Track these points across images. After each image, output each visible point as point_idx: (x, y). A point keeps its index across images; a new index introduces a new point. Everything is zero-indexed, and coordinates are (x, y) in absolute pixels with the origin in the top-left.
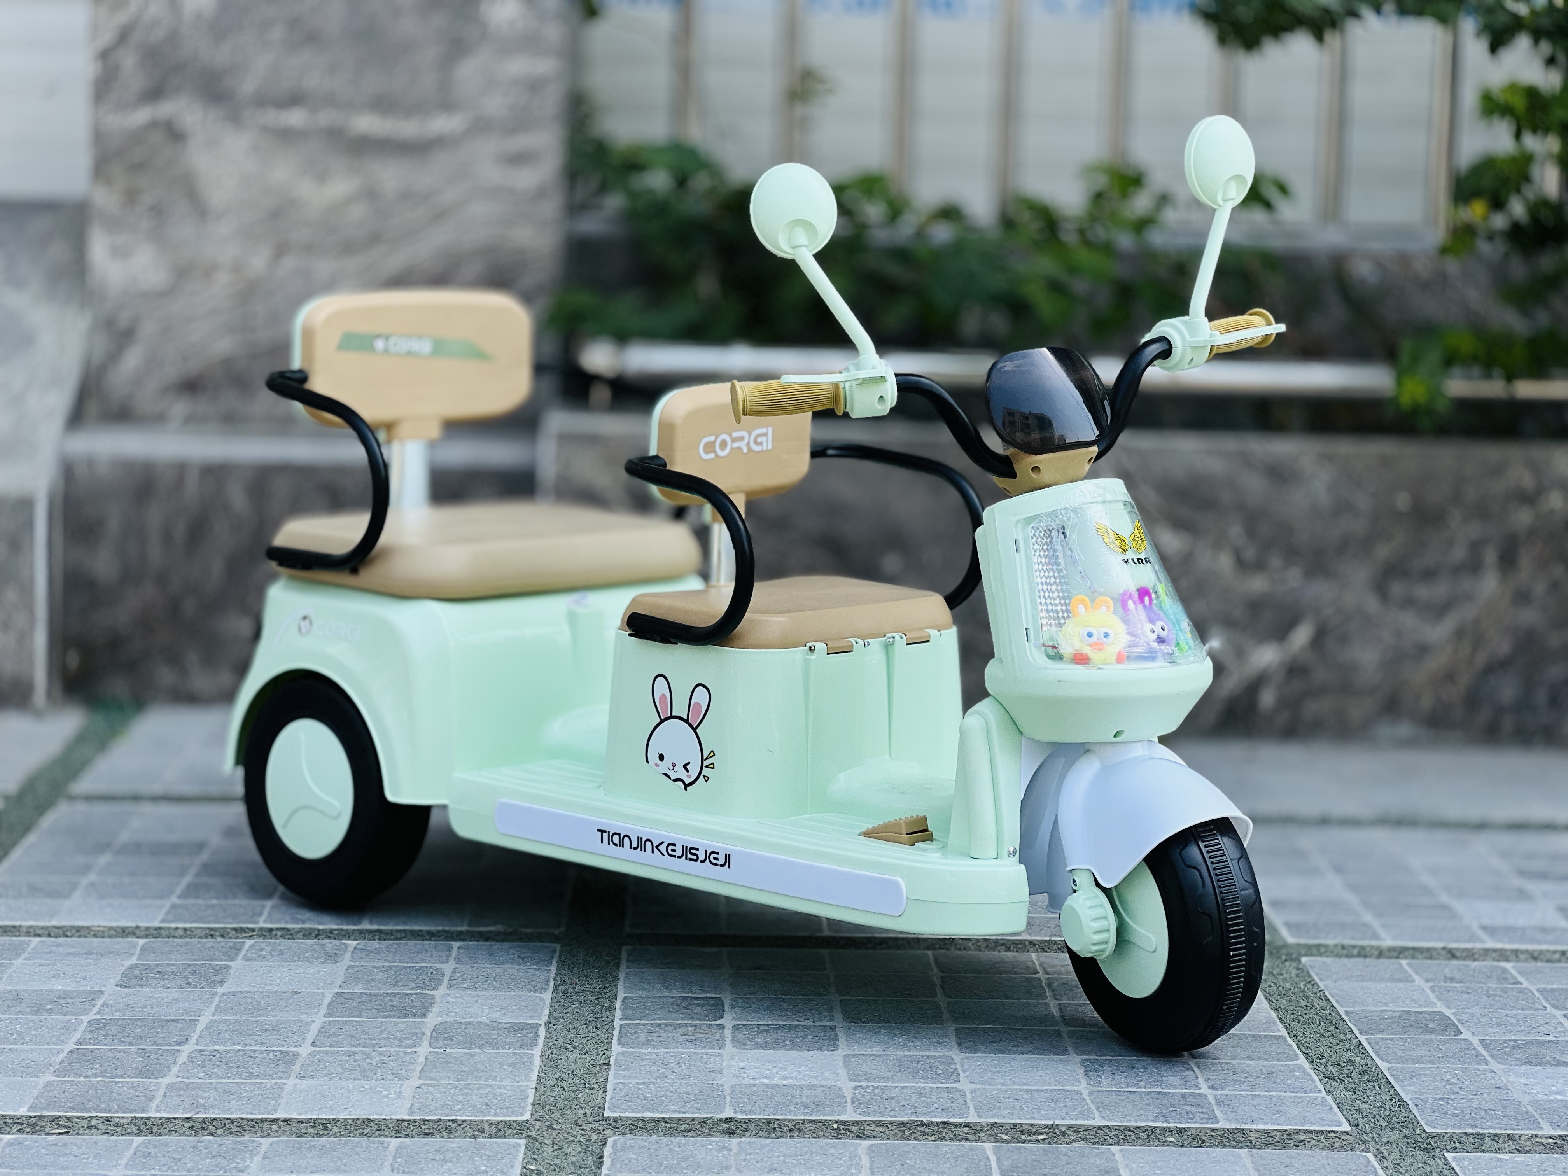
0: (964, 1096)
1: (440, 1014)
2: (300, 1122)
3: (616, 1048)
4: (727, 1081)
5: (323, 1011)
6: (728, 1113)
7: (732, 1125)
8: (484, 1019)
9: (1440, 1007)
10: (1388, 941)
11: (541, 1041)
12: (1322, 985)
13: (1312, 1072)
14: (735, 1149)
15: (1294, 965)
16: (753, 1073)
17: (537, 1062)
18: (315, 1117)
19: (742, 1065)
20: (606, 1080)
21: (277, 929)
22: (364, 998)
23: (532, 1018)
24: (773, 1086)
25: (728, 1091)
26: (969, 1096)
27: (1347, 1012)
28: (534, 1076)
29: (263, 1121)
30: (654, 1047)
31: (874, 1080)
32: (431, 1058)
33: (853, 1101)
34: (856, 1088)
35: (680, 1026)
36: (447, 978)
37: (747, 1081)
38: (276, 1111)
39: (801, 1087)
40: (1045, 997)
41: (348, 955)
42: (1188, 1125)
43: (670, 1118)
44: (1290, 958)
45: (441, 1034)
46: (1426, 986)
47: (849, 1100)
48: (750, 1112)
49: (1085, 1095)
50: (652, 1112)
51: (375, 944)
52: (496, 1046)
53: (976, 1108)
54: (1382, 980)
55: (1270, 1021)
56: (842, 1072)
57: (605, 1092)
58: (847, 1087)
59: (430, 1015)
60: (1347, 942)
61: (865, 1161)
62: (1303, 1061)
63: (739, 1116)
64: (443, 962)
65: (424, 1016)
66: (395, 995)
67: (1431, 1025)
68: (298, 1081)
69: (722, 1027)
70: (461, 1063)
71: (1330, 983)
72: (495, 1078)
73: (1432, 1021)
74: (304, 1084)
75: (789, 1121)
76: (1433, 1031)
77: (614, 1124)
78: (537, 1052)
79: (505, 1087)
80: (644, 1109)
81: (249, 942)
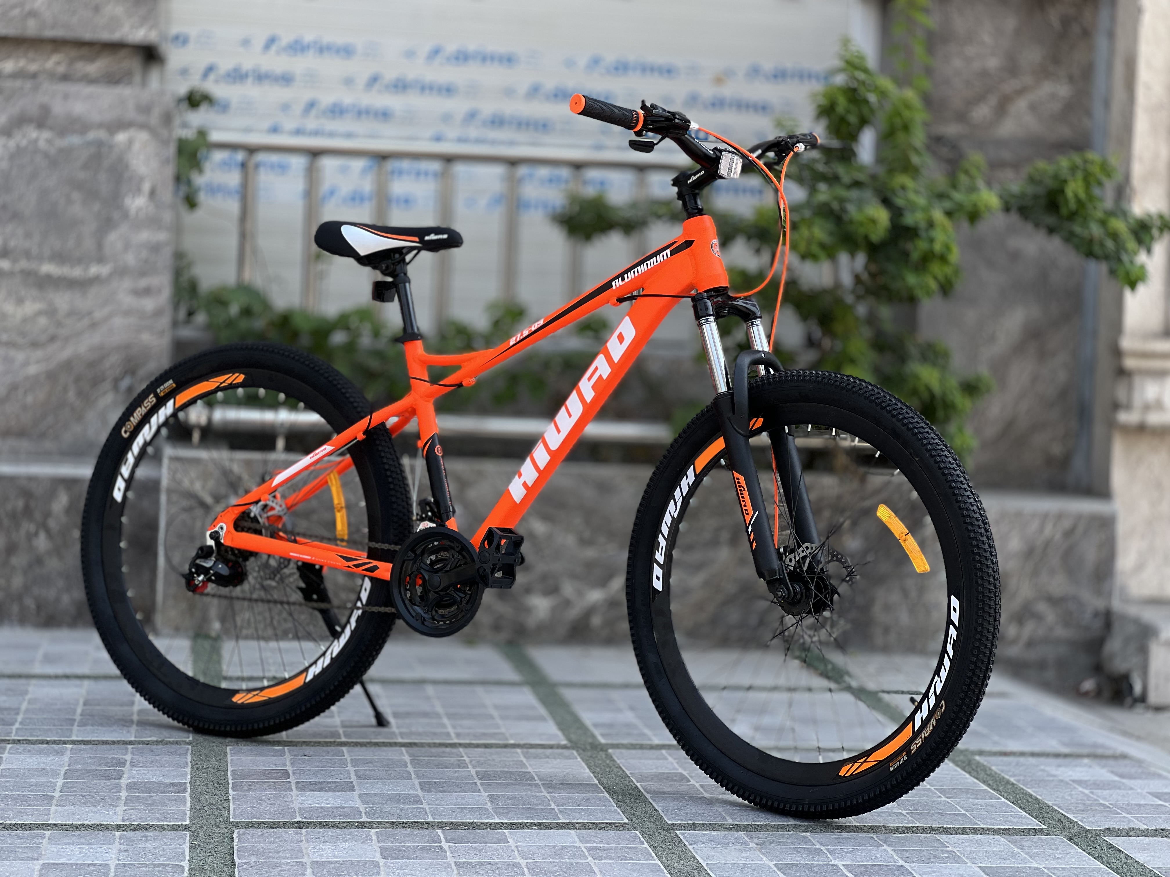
0: (426, 811)
1: (129, 778)
2: (62, 825)
3: (231, 792)
4: (296, 805)
5: (62, 776)
6: (298, 819)
7: (301, 825)
8: (154, 780)
9: (680, 770)
10: (656, 741)
11: (189, 789)
12: (618, 762)
13: (610, 799)
14: (304, 834)
15: (604, 753)
16: (310, 802)
17: (188, 799)
18: (71, 823)
19: (303, 798)
20: (229, 806)
21: (23, 740)
22: (83, 771)
23: (182, 779)
24: (321, 808)
25: (297, 810)
26: (428, 810)
27: (631, 773)
28: (188, 805)
29: (42, 825)
30: (253, 791)
31: (376, 804)
32: (129, 798)
33: (365, 813)
34: (366, 808)
35: (266, 782)
36: (128, 763)
37: (307, 805)
38: (49, 820)
39: (337, 808)
40: (468, 768)
41: (68, 752)
42: (544, 821)
43: (267, 822)
44: (602, 750)
45: (130, 787)
46: (674, 762)
47: (363, 813)
48: (310, 818)
49: (490, 809)
50: (257, 819)
51: (83, 746)
52: (164, 792)
53: (432, 815)
54: (651, 759)
55: (589, 777)
56: (358, 801)
57: (229, 811)
58: (362, 808)
59: (123, 779)
60: (634, 742)
61: (374, 838)
62: (606, 794)
63: (304, 820)
64: (124, 755)
65: (120, 779)
66: (101, 770)
67: (675, 778)
68: (57, 808)
69: (290, 782)
70: (146, 800)
71: (623, 761)
72: (166, 806)
73: (676, 776)
74: (60, 809)
75: (332, 822)
76: (675, 781)
77: (237, 825)
78: (187, 795)
79: (173, 810)
80: (252, 818)
81: (9, 746)
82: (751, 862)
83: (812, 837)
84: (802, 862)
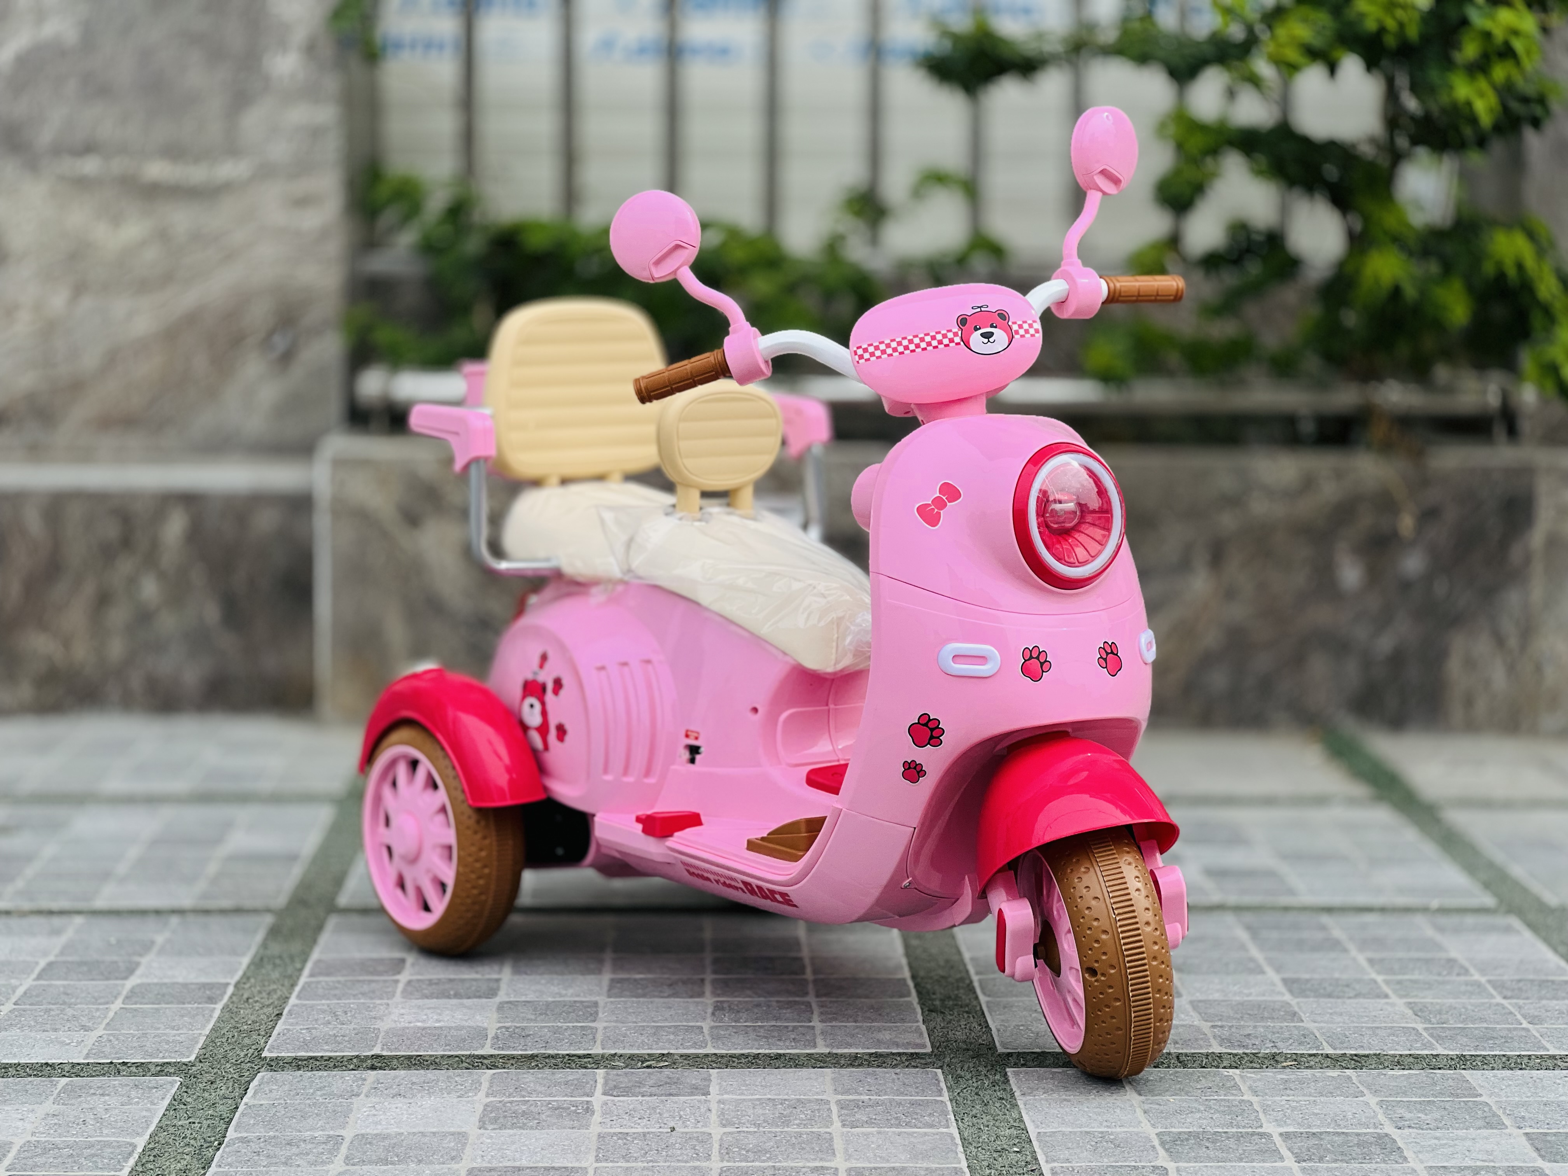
0: (596, 1033)
1: (140, 977)
3: (292, 1001)
4: (384, 1025)
5: (35, 974)
6: (377, 1051)
7: (377, 1061)
8: (180, 979)
11: (227, 996)
13: (918, 1006)
14: (371, 1080)
16: (410, 1018)
17: (217, 1014)
19: (402, 1011)
20: (274, 1028)
23: (226, 978)
24: (425, 1029)
25: (382, 1033)
26: (600, 1033)
28: (211, 1025)
30: (328, 999)
31: (520, 1021)
32: (120, 1013)
33: (493, 1039)
34: (500, 1028)
35: (359, 981)
36: (156, 948)
37: (402, 1025)
39: (450, 1028)
41: (71, 931)
42: (788, 1051)
43: (322, 1057)
45: (136, 993)
47: (490, 1038)
48: (396, 1049)
49: (706, 1029)
50: (307, 1052)
51: (101, 920)
52: (183, 1002)
53: (602, 1042)
55: (898, 966)
56: (493, 1015)
57: (270, 1036)
58: (493, 1029)
59: (131, 978)
61: (485, 1086)
62: (914, 999)
63: (385, 1053)
64: (158, 934)
65: (126, 978)
66: (105, 962)
69: (397, 981)
70: (146, 1016)
72: (172, 1028)
75: (430, 1056)
77: (268, 1064)
78: (219, 1006)
79: (179, 1035)
80: (300, 1050)
82: (1118, 1130)
83: (1242, 1077)
84: (1209, 1129)
